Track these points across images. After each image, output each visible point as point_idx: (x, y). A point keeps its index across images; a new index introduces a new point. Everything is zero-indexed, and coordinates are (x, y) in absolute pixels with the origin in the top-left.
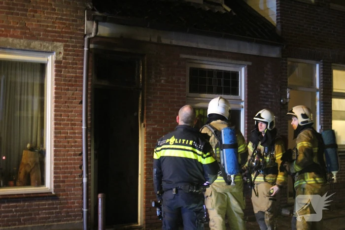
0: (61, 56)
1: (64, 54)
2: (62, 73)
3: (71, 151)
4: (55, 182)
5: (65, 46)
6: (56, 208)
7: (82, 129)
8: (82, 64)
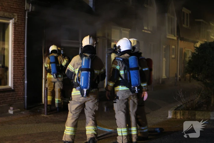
0: (16, 20)
1: (18, 20)
2: (17, 29)
3: (20, 68)
4: (14, 83)
5: (18, 15)
6: (14, 96)
7: (24, 57)
8: (25, 29)
